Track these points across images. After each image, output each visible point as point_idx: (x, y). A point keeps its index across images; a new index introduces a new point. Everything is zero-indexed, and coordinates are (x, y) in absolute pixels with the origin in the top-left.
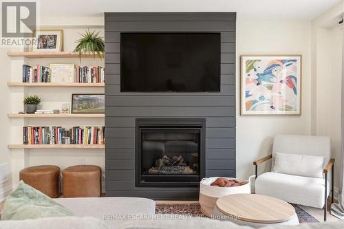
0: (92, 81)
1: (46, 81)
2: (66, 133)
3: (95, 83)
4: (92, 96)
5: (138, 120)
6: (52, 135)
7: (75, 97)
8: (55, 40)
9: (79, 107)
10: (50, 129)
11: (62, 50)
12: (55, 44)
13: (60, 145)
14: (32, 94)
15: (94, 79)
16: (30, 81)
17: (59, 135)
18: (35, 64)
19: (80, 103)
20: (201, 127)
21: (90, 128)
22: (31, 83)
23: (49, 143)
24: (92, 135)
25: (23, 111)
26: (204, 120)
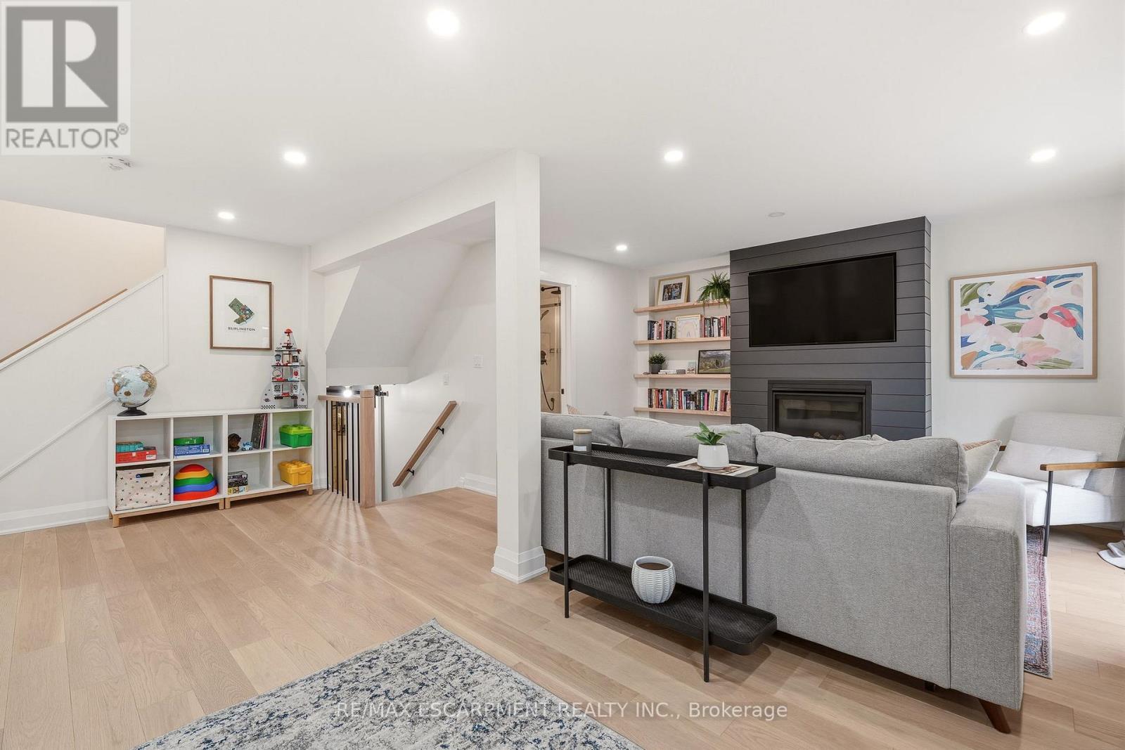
0: (719, 335)
1: (671, 338)
2: (691, 397)
3: (722, 337)
4: (721, 353)
5: (771, 383)
6: (675, 399)
7: (702, 354)
8: (681, 289)
9: (706, 365)
10: (674, 392)
11: (688, 300)
12: (680, 293)
13: (684, 410)
14: (657, 353)
15: (722, 331)
16: (655, 338)
17: (684, 399)
18: (661, 318)
19: (708, 362)
20: (864, 394)
21: (716, 391)
22: (655, 340)
23: (672, 408)
24: (719, 400)
25: (648, 371)
26: (869, 384)
